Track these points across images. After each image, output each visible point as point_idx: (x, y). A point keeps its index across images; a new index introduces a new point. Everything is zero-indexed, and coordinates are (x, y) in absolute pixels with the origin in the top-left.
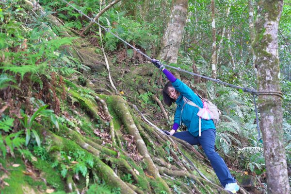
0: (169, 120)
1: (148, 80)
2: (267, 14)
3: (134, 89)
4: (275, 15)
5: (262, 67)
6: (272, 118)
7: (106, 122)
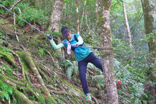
0: (55, 63)
1: (43, 41)
2: (104, 6)
3: (35, 47)
4: (108, 7)
5: (102, 35)
6: (108, 61)
7: (19, 67)
